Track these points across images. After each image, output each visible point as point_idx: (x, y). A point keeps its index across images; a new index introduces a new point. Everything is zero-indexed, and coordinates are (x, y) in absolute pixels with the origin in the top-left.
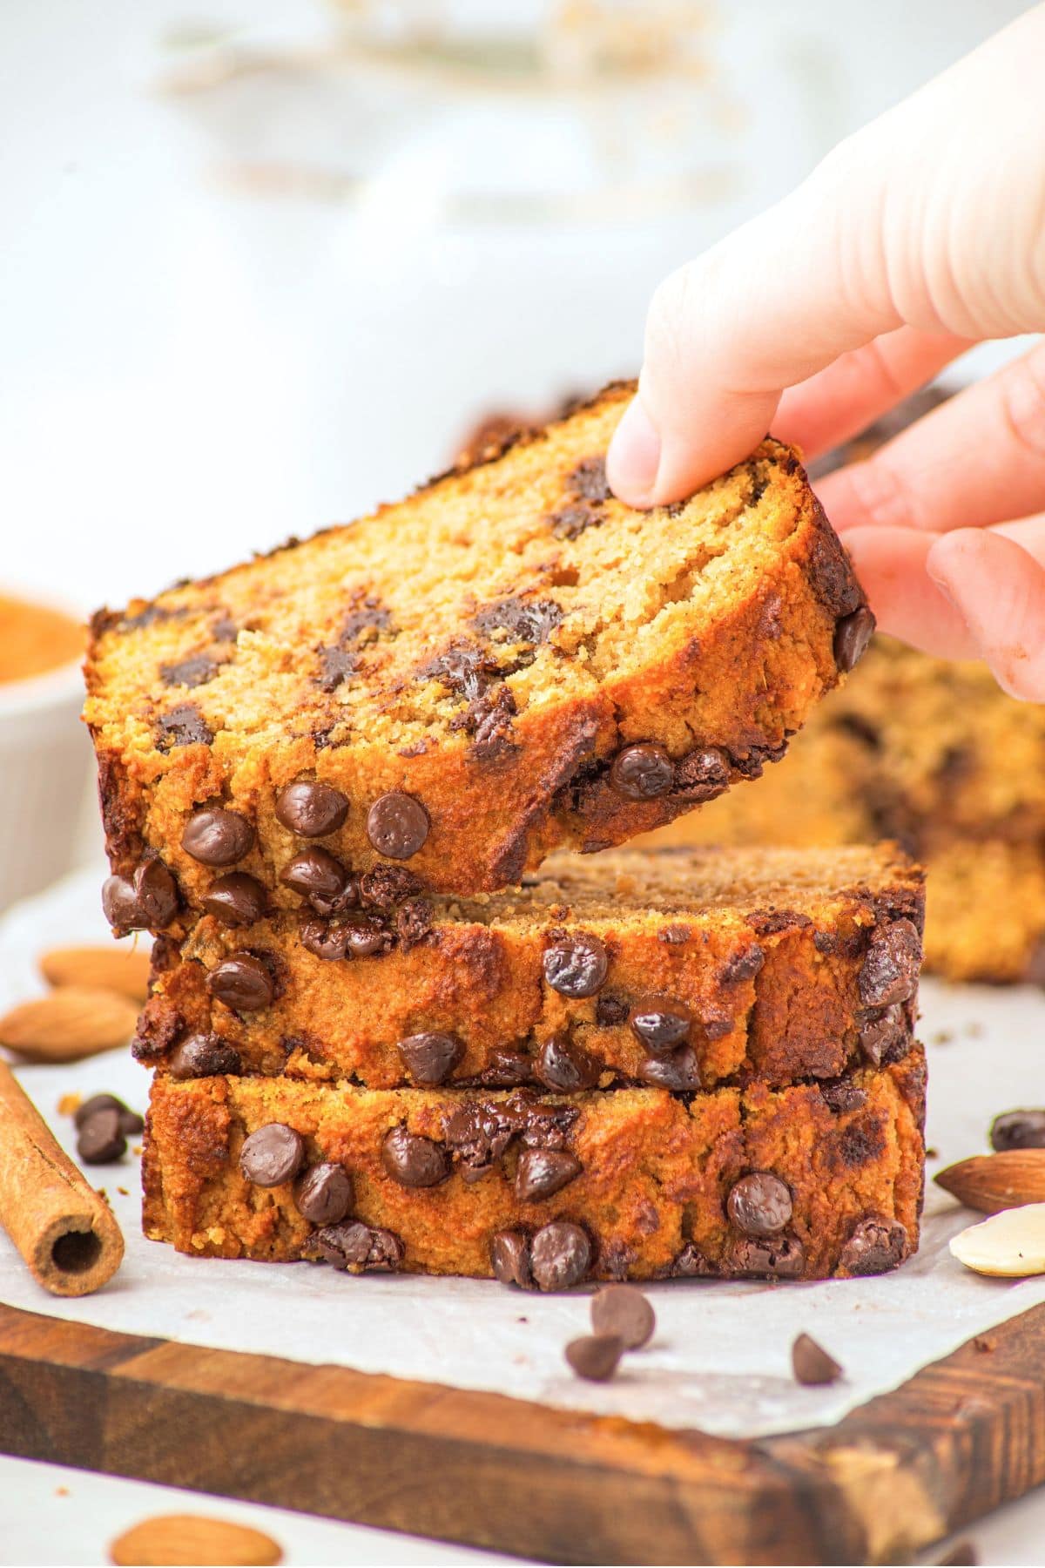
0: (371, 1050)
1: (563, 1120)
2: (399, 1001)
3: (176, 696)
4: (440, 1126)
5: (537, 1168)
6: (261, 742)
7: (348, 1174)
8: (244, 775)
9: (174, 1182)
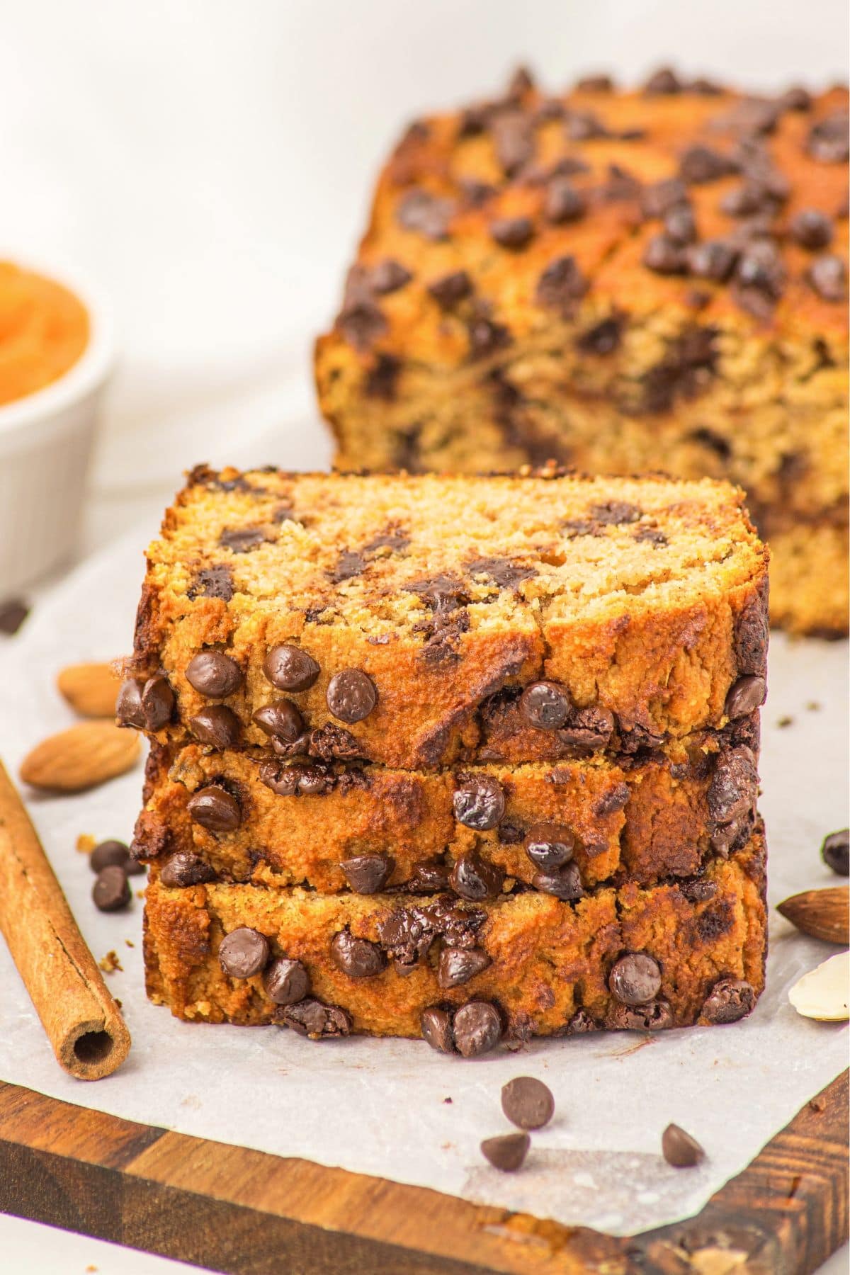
0: (319, 865)
1: (473, 923)
2: (340, 829)
3: (222, 556)
4: (377, 931)
5: (455, 964)
6: (266, 607)
7: (305, 968)
8: (247, 630)
9: (169, 968)
